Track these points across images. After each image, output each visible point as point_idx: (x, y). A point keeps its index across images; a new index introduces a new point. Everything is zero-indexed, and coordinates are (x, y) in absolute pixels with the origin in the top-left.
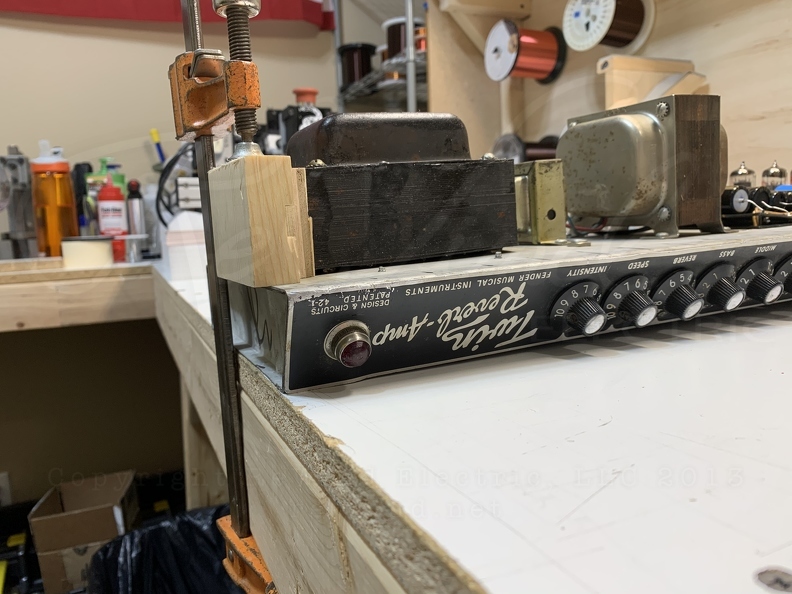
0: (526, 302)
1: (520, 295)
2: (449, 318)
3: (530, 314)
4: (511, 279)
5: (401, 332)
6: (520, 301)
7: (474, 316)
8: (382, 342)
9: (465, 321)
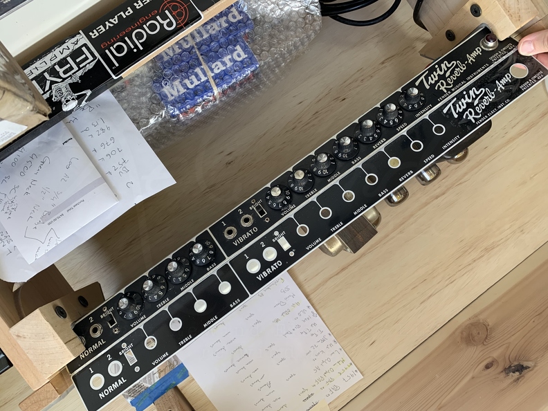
0: (436, 88)
1: (442, 88)
2: (462, 68)
3: (428, 87)
4: (453, 90)
5: (474, 54)
6: (439, 87)
7: (452, 73)
8: (476, 49)
9: (454, 70)
